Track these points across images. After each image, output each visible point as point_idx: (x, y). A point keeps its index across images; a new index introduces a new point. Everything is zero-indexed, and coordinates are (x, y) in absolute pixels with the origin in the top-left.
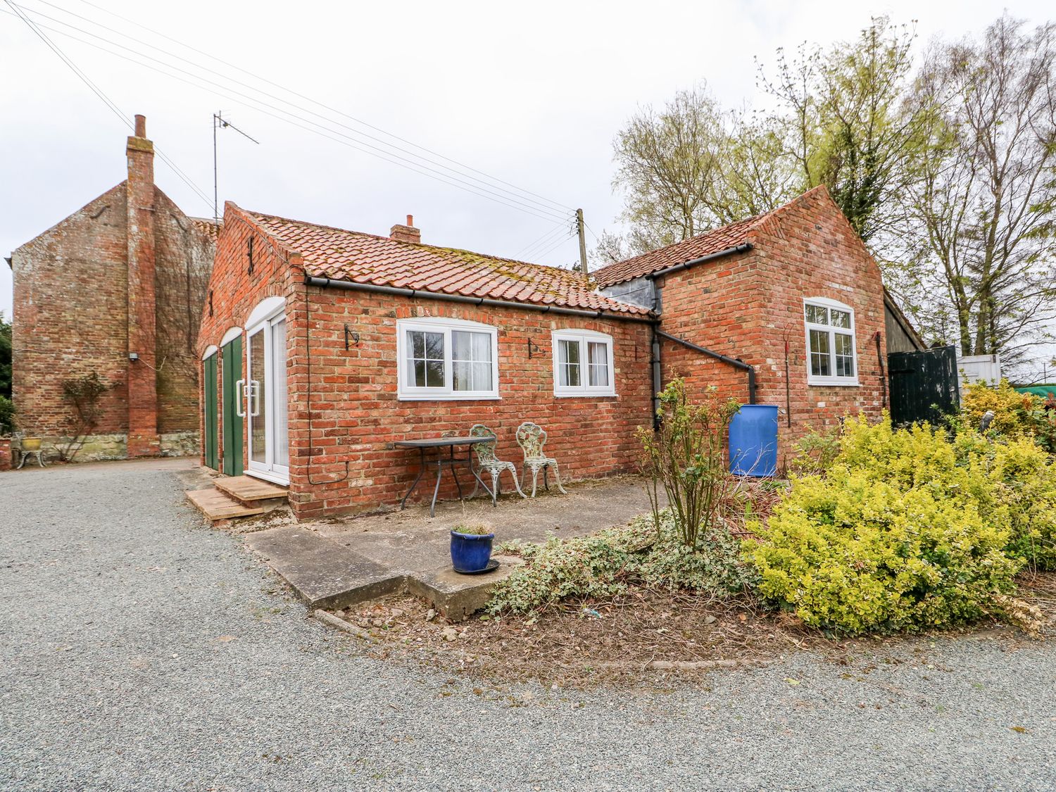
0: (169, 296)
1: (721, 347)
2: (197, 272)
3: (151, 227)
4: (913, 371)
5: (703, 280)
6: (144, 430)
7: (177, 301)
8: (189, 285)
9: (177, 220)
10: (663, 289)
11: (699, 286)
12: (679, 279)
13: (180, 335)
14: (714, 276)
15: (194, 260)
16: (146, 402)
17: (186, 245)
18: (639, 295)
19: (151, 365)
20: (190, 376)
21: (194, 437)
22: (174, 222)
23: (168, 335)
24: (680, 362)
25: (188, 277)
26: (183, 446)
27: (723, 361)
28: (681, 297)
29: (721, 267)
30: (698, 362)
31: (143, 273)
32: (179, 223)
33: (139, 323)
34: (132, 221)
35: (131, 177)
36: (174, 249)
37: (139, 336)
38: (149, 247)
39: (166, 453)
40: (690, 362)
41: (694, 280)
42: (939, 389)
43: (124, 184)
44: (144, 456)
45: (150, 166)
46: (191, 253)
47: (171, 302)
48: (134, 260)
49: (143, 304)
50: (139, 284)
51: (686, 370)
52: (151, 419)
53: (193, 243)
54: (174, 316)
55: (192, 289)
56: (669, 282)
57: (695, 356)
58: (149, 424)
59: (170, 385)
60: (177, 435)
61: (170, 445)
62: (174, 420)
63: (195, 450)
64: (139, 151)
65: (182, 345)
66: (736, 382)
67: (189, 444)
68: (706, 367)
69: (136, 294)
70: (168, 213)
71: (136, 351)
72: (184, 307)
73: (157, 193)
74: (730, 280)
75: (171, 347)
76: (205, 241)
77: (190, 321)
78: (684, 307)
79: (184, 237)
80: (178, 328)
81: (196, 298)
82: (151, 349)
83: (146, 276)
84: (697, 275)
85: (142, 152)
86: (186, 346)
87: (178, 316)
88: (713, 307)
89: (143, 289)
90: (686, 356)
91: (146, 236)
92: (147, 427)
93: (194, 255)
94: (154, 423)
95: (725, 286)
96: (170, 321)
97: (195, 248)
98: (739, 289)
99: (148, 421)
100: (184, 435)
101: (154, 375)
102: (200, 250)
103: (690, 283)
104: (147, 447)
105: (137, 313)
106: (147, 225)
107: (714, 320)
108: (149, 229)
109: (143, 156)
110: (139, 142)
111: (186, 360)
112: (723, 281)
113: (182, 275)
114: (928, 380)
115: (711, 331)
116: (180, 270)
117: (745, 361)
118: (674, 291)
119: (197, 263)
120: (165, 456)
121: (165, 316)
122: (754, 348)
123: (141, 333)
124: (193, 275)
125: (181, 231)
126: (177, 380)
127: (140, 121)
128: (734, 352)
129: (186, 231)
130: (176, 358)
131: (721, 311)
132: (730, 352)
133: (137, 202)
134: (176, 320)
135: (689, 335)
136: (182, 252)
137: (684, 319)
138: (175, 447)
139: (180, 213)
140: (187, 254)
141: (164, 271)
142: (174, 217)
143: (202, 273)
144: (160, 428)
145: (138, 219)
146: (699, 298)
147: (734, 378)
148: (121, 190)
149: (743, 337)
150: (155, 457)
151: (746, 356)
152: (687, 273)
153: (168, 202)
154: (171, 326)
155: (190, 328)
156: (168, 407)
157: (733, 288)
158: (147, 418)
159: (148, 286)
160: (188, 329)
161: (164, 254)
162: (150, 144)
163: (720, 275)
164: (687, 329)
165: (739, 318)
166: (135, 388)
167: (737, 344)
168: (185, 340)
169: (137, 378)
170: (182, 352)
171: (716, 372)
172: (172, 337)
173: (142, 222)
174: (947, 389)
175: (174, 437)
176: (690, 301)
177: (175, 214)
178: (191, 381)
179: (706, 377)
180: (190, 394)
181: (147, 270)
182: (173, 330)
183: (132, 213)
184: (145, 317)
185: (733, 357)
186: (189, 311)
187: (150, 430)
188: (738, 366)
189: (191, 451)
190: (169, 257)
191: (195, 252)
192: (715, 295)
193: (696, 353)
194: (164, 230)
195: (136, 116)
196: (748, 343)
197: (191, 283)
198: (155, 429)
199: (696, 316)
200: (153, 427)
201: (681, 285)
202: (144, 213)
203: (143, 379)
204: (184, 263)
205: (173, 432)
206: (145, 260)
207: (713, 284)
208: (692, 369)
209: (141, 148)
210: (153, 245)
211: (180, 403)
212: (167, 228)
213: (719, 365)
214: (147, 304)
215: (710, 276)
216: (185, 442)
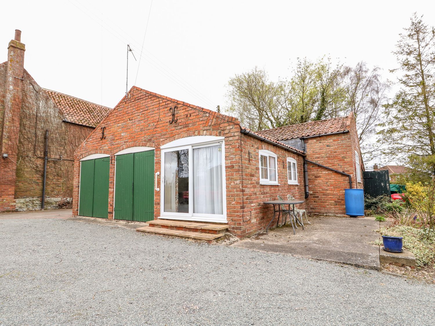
0: (26, 124)
1: (335, 167)
2: (42, 114)
3: (20, 88)
4: (372, 178)
5: (326, 142)
6: (7, 196)
7: (30, 128)
8: (36, 120)
9: (33, 86)
10: (307, 144)
11: (325, 144)
12: (315, 140)
13: (29, 146)
14: (332, 141)
15: (40, 107)
16: (10, 181)
17: (37, 99)
18: (295, 145)
19: (14, 160)
20: (33, 168)
21: (33, 200)
22: (31, 86)
23: (23, 145)
24: (316, 172)
25: (37, 116)
26: (27, 206)
27: (337, 172)
28: (316, 147)
29: (335, 138)
30: (324, 172)
31: (14, 111)
32: (34, 88)
33: (9, 138)
34: (10, 83)
35: (11, 60)
36: (30, 101)
37: (9, 145)
38: (19, 98)
39: (17, 210)
40: (321, 172)
41: (322, 141)
42: (382, 184)
43: (6, 63)
44: (7, 211)
45: (22, 56)
46: (39, 104)
47: (26, 128)
48: (9, 104)
49: (12, 128)
50: (11, 116)
51: (318, 175)
52: (12, 190)
53: (40, 99)
54: (27, 136)
55: (38, 122)
56: (310, 141)
57: (323, 170)
58: (10, 193)
59: (22, 172)
60: (24, 199)
61: (19, 205)
62: (23, 191)
63: (33, 208)
64: (17, 48)
65: (30, 151)
66: (342, 180)
67: (30, 204)
68: (328, 174)
69: (9, 122)
70: (28, 81)
71: (7, 153)
72: (33, 131)
73: (25, 71)
74: (338, 143)
75: (24, 152)
76: (47, 99)
77: (36, 138)
78: (318, 151)
79: (36, 95)
80: (29, 142)
81: (40, 127)
82: (15, 152)
83: (15, 113)
84: (323, 140)
85: (19, 49)
86: (33, 152)
87: (29, 135)
88: (331, 152)
89: (13, 120)
90: (318, 170)
91: (18, 92)
92: (9, 195)
93: (41, 105)
94: (14, 193)
95: (336, 145)
96: (25, 138)
97: (41, 101)
98: (343, 146)
99: (10, 191)
100: (28, 199)
101: (16, 167)
102: (44, 103)
103: (320, 142)
104: (9, 206)
105: (8, 132)
106: (18, 86)
107: (332, 157)
108: (19, 89)
109: (19, 51)
110: (17, 44)
111: (32, 159)
112: (336, 143)
113: (33, 115)
114: (378, 181)
115: (330, 161)
116: (33, 112)
117: (346, 173)
118: (313, 145)
119: (42, 109)
120: (17, 211)
121: (23, 135)
122: (350, 168)
123: (10, 143)
124: (39, 115)
125: (35, 92)
126: (26, 170)
127: (18, 33)
128: (341, 169)
129: (37, 92)
130: (27, 158)
131: (335, 154)
132: (339, 169)
133: (14, 74)
134: (28, 138)
135: (320, 162)
136: (34, 103)
137: (318, 156)
138: (23, 206)
139: (35, 82)
140: (37, 104)
141: (24, 111)
142: (32, 84)
143: (44, 115)
144: (16, 196)
145: (13, 83)
146: (325, 148)
147: (341, 179)
148: (3, 66)
149: (345, 164)
150: (13, 211)
151: (346, 171)
152: (319, 139)
153: (28, 76)
154: (25, 141)
155: (36, 142)
156: (20, 184)
157: (340, 146)
158: (9, 190)
159: (16, 119)
160: (34, 143)
161: (24, 102)
162: (24, 45)
163: (334, 141)
164: (319, 159)
165: (343, 157)
166: (4, 173)
167: (342, 166)
168: (32, 148)
169: (6, 167)
170: (30, 154)
171: (333, 176)
172: (25, 146)
173: (16, 85)
174: (386, 184)
175: (22, 200)
176: (320, 149)
177: (32, 83)
178: (34, 170)
179: (328, 178)
180: (33, 177)
181: (16, 110)
182: (26, 143)
183: (11, 79)
184: (13, 135)
185: (341, 171)
186: (36, 134)
187: (11, 196)
188: (343, 174)
189: (31, 208)
190: (27, 104)
191: (41, 104)
192: (332, 147)
193: (323, 169)
194: (26, 90)
195: (16, 30)
196: (347, 166)
197: (38, 119)
198: (13, 196)
199: (323, 155)
200: (13, 195)
201: (316, 143)
202: (17, 80)
203: (9, 168)
204: (35, 108)
205: (22, 198)
206: (16, 105)
207: (331, 144)
208: (321, 175)
209: (19, 47)
210: (21, 97)
211: (27, 182)
212: (27, 89)
213: (334, 174)
214: (15, 128)
215: (330, 140)
216: (28, 203)
